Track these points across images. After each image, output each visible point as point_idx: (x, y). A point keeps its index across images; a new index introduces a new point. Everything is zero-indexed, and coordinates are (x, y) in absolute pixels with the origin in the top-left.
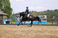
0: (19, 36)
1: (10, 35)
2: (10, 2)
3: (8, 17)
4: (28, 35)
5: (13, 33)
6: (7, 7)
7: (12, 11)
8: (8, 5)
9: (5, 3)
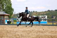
0: (21, 37)
1: (12, 35)
2: (11, 2)
3: (10, 17)
4: (29, 35)
5: (15, 33)
6: (8, 7)
7: (13, 11)
8: (9, 5)
9: (7, 4)
